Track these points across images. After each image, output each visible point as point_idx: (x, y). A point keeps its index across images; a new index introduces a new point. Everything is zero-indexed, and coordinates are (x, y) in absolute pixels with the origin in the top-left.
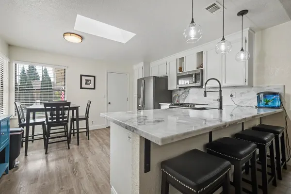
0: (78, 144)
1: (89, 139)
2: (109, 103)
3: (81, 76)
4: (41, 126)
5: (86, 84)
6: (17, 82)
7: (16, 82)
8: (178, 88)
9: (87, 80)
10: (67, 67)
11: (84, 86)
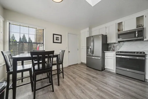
0: (59, 85)
1: (63, 78)
2: (69, 52)
3: (54, 34)
4: (28, 72)
5: (56, 40)
6: (11, 38)
7: (9, 38)
8: (117, 42)
9: (57, 38)
10: (45, 28)
11: (55, 41)
